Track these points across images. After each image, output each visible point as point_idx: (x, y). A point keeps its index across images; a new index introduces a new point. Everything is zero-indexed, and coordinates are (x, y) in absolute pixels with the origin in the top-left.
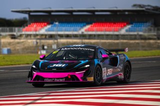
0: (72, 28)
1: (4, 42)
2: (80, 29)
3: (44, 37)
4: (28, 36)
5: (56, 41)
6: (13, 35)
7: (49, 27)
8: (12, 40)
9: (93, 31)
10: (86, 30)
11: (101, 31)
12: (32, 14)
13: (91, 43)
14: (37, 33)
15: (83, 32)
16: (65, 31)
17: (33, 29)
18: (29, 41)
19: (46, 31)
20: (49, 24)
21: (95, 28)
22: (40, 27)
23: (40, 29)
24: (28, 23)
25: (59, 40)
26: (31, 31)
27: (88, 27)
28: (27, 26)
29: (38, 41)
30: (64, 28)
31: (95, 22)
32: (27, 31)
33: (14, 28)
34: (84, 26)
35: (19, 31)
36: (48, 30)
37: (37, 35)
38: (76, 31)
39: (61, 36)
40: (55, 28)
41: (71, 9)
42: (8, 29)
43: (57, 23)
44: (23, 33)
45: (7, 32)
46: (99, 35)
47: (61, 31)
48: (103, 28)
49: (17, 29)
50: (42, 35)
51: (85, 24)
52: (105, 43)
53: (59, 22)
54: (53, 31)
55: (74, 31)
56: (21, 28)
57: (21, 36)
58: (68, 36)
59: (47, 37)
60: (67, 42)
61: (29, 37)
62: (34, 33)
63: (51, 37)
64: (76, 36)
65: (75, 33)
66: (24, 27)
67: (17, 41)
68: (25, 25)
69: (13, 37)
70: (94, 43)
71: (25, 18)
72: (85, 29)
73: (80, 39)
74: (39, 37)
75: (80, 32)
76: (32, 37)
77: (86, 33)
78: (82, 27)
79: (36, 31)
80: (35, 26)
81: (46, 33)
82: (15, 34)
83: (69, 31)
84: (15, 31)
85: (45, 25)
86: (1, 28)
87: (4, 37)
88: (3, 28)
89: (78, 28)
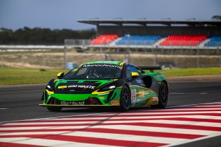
0: (145, 42)
1: (69, 56)
2: (154, 43)
3: (114, 51)
4: (96, 49)
5: (127, 55)
6: (80, 48)
7: (119, 39)
8: (79, 54)
9: (169, 45)
10: (161, 44)
11: (178, 45)
12: (100, 25)
13: (166, 59)
14: (107, 46)
15: (157, 46)
16: (138, 44)
17: (101, 41)
18: (98, 55)
19: (117, 44)
20: (119, 36)
21: (171, 42)
22: (110, 40)
23: (110, 42)
24: (97, 35)
25: (131, 55)
26: (99, 44)
27: (163, 40)
28: (95, 38)
29: (108, 55)
30: (136, 41)
31: (170, 35)
32: (95, 44)
33: (80, 40)
34: (159, 39)
35: (86, 44)
36: (119, 43)
37: (106, 48)
38: (150, 44)
39: (133, 50)
40: (126, 41)
41: (144, 20)
42: (74, 41)
43: (129, 36)
44: (91, 46)
45: (72, 44)
46: (175, 50)
47: (133, 44)
48: (180, 42)
49: (83, 41)
50: (112, 48)
51: (159, 37)
52: (181, 58)
53: (131, 35)
54: (124, 44)
55: (147, 44)
56: (89, 41)
57: (88, 49)
58: (140, 50)
59: (118, 51)
60: (140, 57)
61: (97, 51)
62: (104, 46)
63: (122, 50)
64: (149, 51)
65: (149, 47)
66: (92, 39)
67: (83, 54)
68: (93, 37)
69: (80, 50)
70: (170, 59)
71: (93, 30)
72: (159, 43)
73: (154, 54)
74: (108, 51)
75: (154, 46)
76: (101, 51)
77: (160, 47)
78: (156, 40)
79: (105, 43)
80: (104, 38)
81: (116, 46)
82: (81, 47)
83: (143, 44)
84: (81, 44)
85: (115, 38)
86: (66, 40)
87: (69, 50)
88: (69, 40)
89: (152, 41)
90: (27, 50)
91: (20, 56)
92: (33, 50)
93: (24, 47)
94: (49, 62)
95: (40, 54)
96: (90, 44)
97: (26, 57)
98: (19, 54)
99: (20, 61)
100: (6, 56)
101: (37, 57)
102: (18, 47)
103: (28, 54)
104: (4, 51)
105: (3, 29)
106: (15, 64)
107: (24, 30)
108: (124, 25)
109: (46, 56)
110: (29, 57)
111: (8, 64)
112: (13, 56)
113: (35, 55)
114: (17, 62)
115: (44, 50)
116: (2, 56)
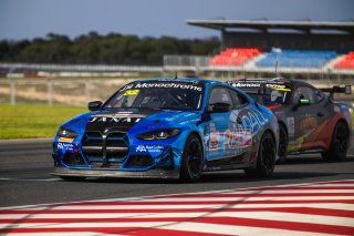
0: (308, 61)
2: (324, 64)
4: (220, 74)
6: (192, 72)
7: (262, 57)
9: (350, 67)
10: (336, 67)
12: (229, 30)
14: (239, 68)
15: (329, 70)
16: (295, 65)
17: (230, 60)
19: (257, 64)
20: (262, 50)
22: (245, 58)
23: (246, 61)
24: (221, 47)
26: (225, 63)
27: (340, 59)
28: (219, 54)
30: (292, 61)
32: (217, 63)
33: (191, 58)
34: (333, 57)
35: (202, 64)
36: (262, 64)
37: (239, 73)
38: (316, 66)
40: (274, 61)
41: (307, 23)
42: (180, 58)
43: (278, 50)
44: (211, 68)
45: (177, 64)
47: (287, 66)
49: (197, 59)
50: (249, 74)
51: (334, 53)
53: (283, 48)
54: (271, 65)
55: (312, 66)
56: (207, 59)
57: (206, 73)
62: (234, 68)
65: (314, 70)
66: (213, 55)
68: (215, 51)
71: (215, 38)
72: (333, 64)
75: (325, 70)
77: (335, 71)
78: (328, 60)
79: (237, 64)
80: (235, 54)
81: (257, 69)
82: (193, 68)
83: (304, 66)
84: (194, 64)
85: (255, 54)
86: (165, 58)
88: (170, 57)
89: (320, 61)
91: (83, 86)
93: (90, 68)
95: (118, 82)
96: (208, 64)
97: (93, 87)
98: (80, 81)
99: (83, 94)
100: (57, 83)
101: (114, 86)
102: (79, 67)
103: (98, 81)
104: (54, 75)
105: (51, 35)
106: (73, 98)
108: (270, 31)
110: (100, 86)
111: (61, 98)
112: (70, 84)
113: (110, 82)
114: (77, 95)
115: (126, 74)
116: (50, 84)
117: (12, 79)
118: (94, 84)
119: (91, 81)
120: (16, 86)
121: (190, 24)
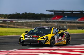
0: (73, 19)
1: (42, 24)
2: (76, 20)
4: (53, 22)
5: (65, 24)
6: (47, 21)
8: (46, 23)
9: (82, 20)
12: (55, 12)
13: (81, 26)
14: (57, 20)
16: (70, 20)
17: (55, 19)
18: (54, 24)
29: (58, 24)
34: (78, 18)
35: (49, 19)
39: (68, 22)
42: (44, 18)
43: (66, 17)
44: (51, 20)
47: (68, 20)
54: (64, 20)
57: (50, 22)
58: (71, 22)
63: (63, 22)
64: (74, 23)
65: (74, 21)
67: (48, 23)
71: (52, 14)
73: (76, 24)
76: (55, 22)
77: (78, 21)
81: (61, 21)
82: (47, 20)
84: (47, 19)
85: (61, 18)
86: (41, 18)
87: (43, 22)
90: (26, 22)
91: (23, 24)
92: (28, 22)
93: (25, 20)
94: (35, 26)
95: (31, 23)
97: (25, 24)
98: (22, 23)
99: (23, 26)
100: (17, 23)
101: (30, 24)
102: (22, 20)
103: (26, 23)
104: (17, 22)
105: (16, 13)
107: (25, 13)
108: (64, 12)
109: (33, 24)
110: (27, 24)
112: (20, 24)
113: (29, 23)
114: (22, 26)
115: (33, 22)
116: (16, 24)
117: (8, 22)
118: (26, 24)
119: (25, 23)
120: (8, 24)
121: (47, 11)
